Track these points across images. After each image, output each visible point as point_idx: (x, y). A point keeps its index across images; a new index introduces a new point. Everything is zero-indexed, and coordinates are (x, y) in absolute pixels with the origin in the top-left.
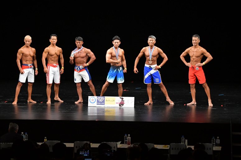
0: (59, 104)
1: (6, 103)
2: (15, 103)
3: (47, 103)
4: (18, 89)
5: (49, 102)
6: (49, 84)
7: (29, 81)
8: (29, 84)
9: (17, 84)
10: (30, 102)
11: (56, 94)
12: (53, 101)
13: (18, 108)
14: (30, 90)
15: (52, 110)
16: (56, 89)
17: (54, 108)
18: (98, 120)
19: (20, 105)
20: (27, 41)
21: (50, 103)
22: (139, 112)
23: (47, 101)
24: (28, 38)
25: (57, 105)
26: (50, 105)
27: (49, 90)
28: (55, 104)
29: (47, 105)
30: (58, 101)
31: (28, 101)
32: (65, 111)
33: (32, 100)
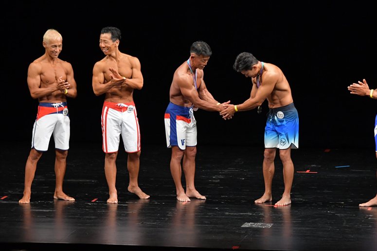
0: (138, 205)
1: (4, 200)
2: (26, 200)
3: (108, 201)
4: (31, 167)
5: (113, 199)
7: (57, 146)
8: (58, 153)
9: (28, 155)
10: (60, 199)
11: (133, 178)
12: (125, 196)
13: (32, 213)
14: (60, 169)
15: (119, 220)
17: (127, 215)
18: (237, 247)
19: (41, 206)
21: (116, 202)
23: (108, 197)
25: (134, 209)
26: (116, 206)
28: (130, 204)
29: (107, 207)
30: (136, 197)
31: (55, 197)
32: (154, 222)
33: (65, 195)
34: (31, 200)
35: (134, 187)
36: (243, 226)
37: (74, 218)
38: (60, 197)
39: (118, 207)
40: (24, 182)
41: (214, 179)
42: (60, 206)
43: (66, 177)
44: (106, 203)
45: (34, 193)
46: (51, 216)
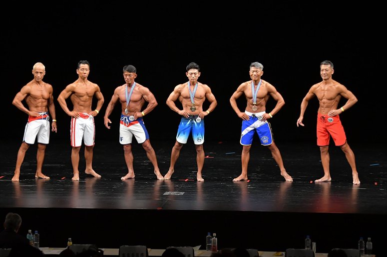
0: (93, 181)
1: (1, 179)
2: (16, 178)
5: (76, 178)
6: (76, 148)
7: (39, 141)
8: (39, 146)
11: (88, 164)
12: (83, 176)
13: (21, 187)
14: (40, 157)
15: (80, 191)
16: (89, 155)
17: (85, 188)
18: (161, 208)
19: (27, 183)
20: (37, 72)
21: (78, 179)
22: (233, 194)
23: (73, 176)
24: (39, 67)
25: (90, 183)
26: (78, 182)
27: (75, 157)
28: (87, 180)
29: (72, 183)
30: (91, 176)
31: (36, 177)
32: (104, 192)
33: (43, 175)
34: (20, 179)
35: (90, 170)
36: (164, 194)
37: (50, 191)
38: (40, 176)
39: (80, 182)
40: (15, 167)
41: (145, 163)
42: (40, 183)
43: (44, 162)
44: (71, 180)
45: (21, 174)
46: (34, 189)
